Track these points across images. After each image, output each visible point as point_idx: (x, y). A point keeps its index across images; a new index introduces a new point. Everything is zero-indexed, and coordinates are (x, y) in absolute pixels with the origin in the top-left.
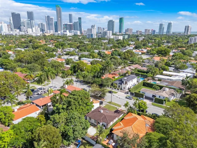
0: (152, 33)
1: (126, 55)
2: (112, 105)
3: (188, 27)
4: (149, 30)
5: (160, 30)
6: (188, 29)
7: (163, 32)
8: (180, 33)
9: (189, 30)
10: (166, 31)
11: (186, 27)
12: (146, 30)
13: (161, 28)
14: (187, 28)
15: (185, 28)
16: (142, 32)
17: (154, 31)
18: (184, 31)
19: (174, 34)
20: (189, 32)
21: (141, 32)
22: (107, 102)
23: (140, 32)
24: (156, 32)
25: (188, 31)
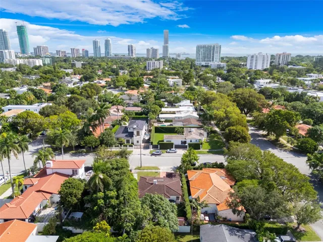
0: (84, 54)
1: (90, 91)
2: (145, 171)
3: (132, 46)
4: (78, 50)
5: (96, 51)
6: (132, 50)
7: (100, 54)
8: (124, 56)
9: (134, 52)
10: (104, 53)
11: (129, 46)
12: (73, 50)
13: (96, 48)
14: (130, 49)
15: (128, 48)
16: (67, 52)
17: (87, 52)
18: (128, 53)
19: (117, 56)
20: (134, 54)
21: (65, 52)
22: (135, 169)
23: (62, 52)
24: (89, 53)
25: (132, 52)
